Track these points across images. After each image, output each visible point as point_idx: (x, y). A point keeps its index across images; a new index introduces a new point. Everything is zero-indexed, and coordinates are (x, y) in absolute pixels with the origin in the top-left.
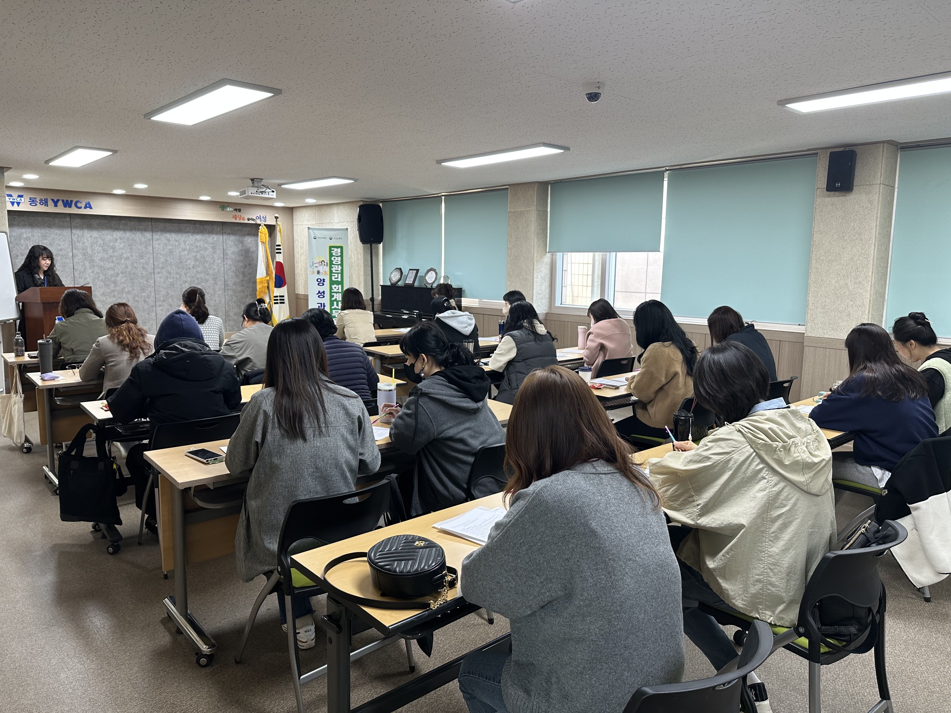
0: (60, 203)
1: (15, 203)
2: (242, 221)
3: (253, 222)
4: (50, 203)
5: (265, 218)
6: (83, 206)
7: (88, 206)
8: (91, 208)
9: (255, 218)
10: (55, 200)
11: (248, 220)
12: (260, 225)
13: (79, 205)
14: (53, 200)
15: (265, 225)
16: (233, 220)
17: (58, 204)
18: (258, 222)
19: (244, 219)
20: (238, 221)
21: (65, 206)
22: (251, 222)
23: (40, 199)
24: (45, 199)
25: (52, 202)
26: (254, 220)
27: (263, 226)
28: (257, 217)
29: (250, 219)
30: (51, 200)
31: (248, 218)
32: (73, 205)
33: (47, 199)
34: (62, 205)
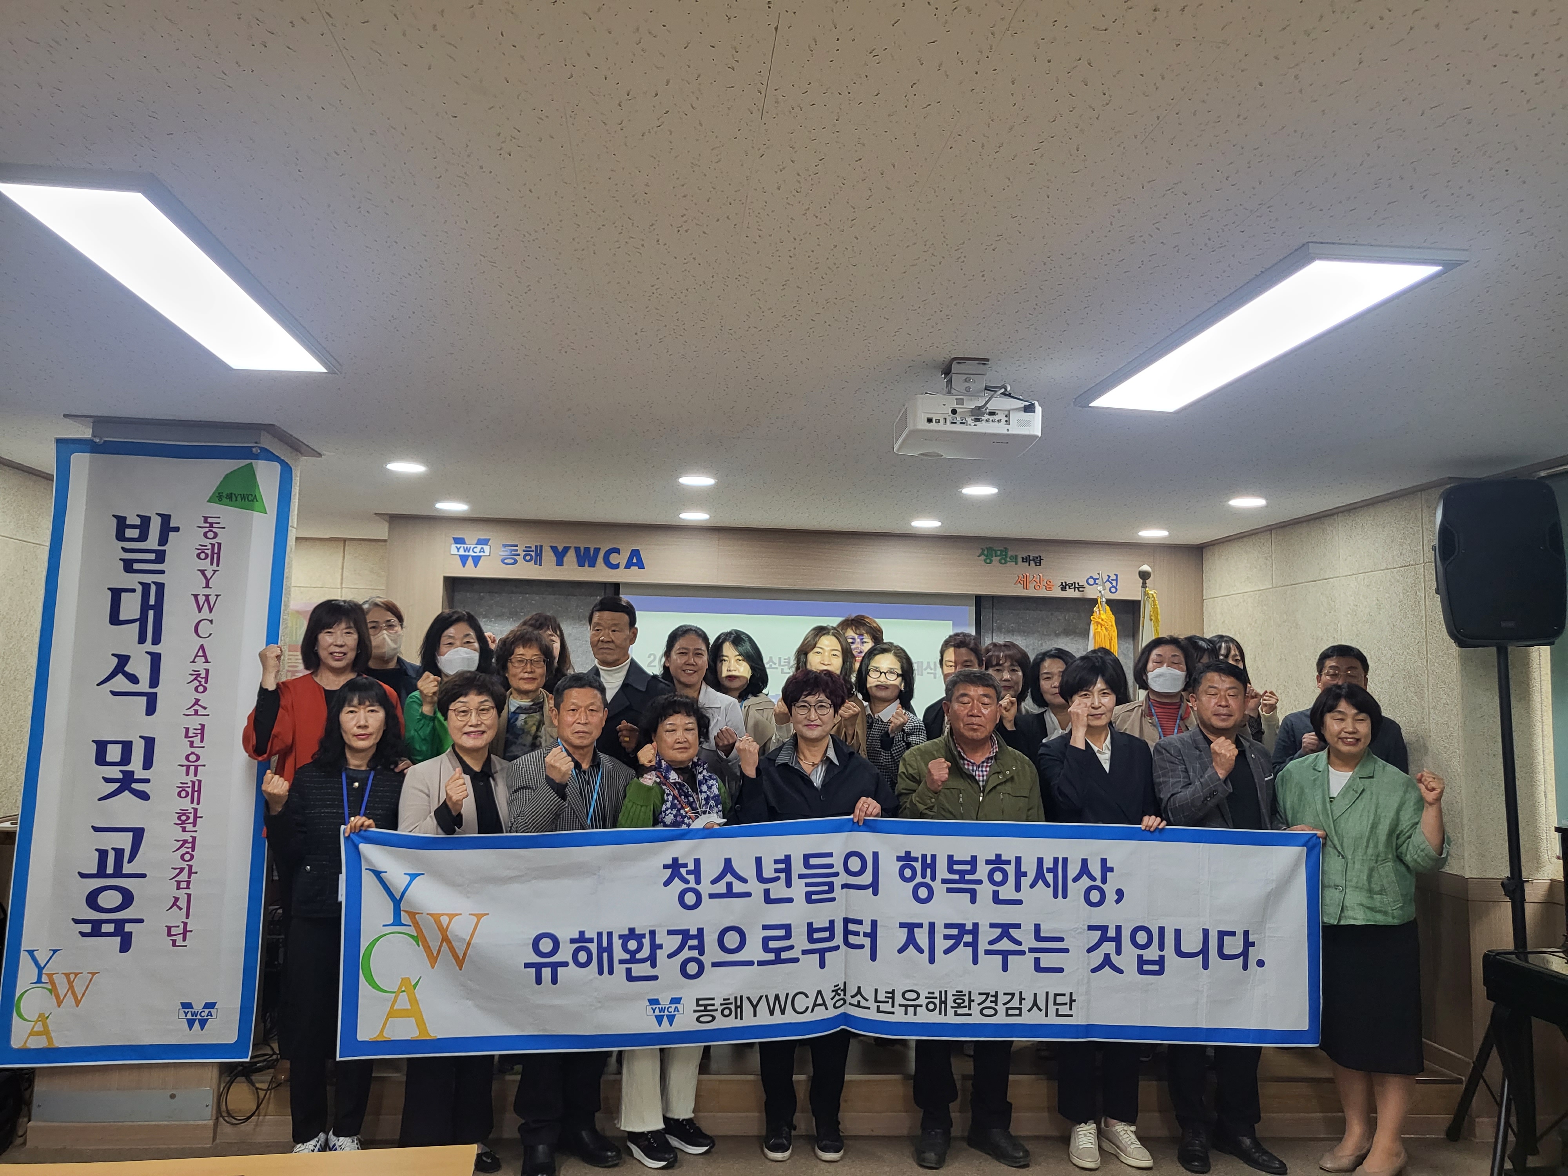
0: (571, 556)
1: (470, 560)
2: (1043, 593)
3: (1078, 594)
4: (548, 556)
5: (1114, 582)
6: (623, 563)
7: (636, 560)
8: (641, 566)
9: (1083, 582)
10: (560, 549)
11: (1064, 588)
12: (1094, 602)
13: (614, 559)
14: (554, 549)
15: (1109, 602)
16: (1020, 591)
17: (565, 559)
18: (1091, 593)
19: (1049, 587)
20: (1031, 592)
21: (581, 564)
22: (1071, 593)
23: (526, 547)
24: (536, 547)
25: (552, 554)
26: (1079, 588)
27: (1104, 603)
28: (1091, 577)
29: (1067, 587)
30: (550, 549)
31: (1064, 584)
32: (600, 559)
33: (541, 546)
34: (575, 560)
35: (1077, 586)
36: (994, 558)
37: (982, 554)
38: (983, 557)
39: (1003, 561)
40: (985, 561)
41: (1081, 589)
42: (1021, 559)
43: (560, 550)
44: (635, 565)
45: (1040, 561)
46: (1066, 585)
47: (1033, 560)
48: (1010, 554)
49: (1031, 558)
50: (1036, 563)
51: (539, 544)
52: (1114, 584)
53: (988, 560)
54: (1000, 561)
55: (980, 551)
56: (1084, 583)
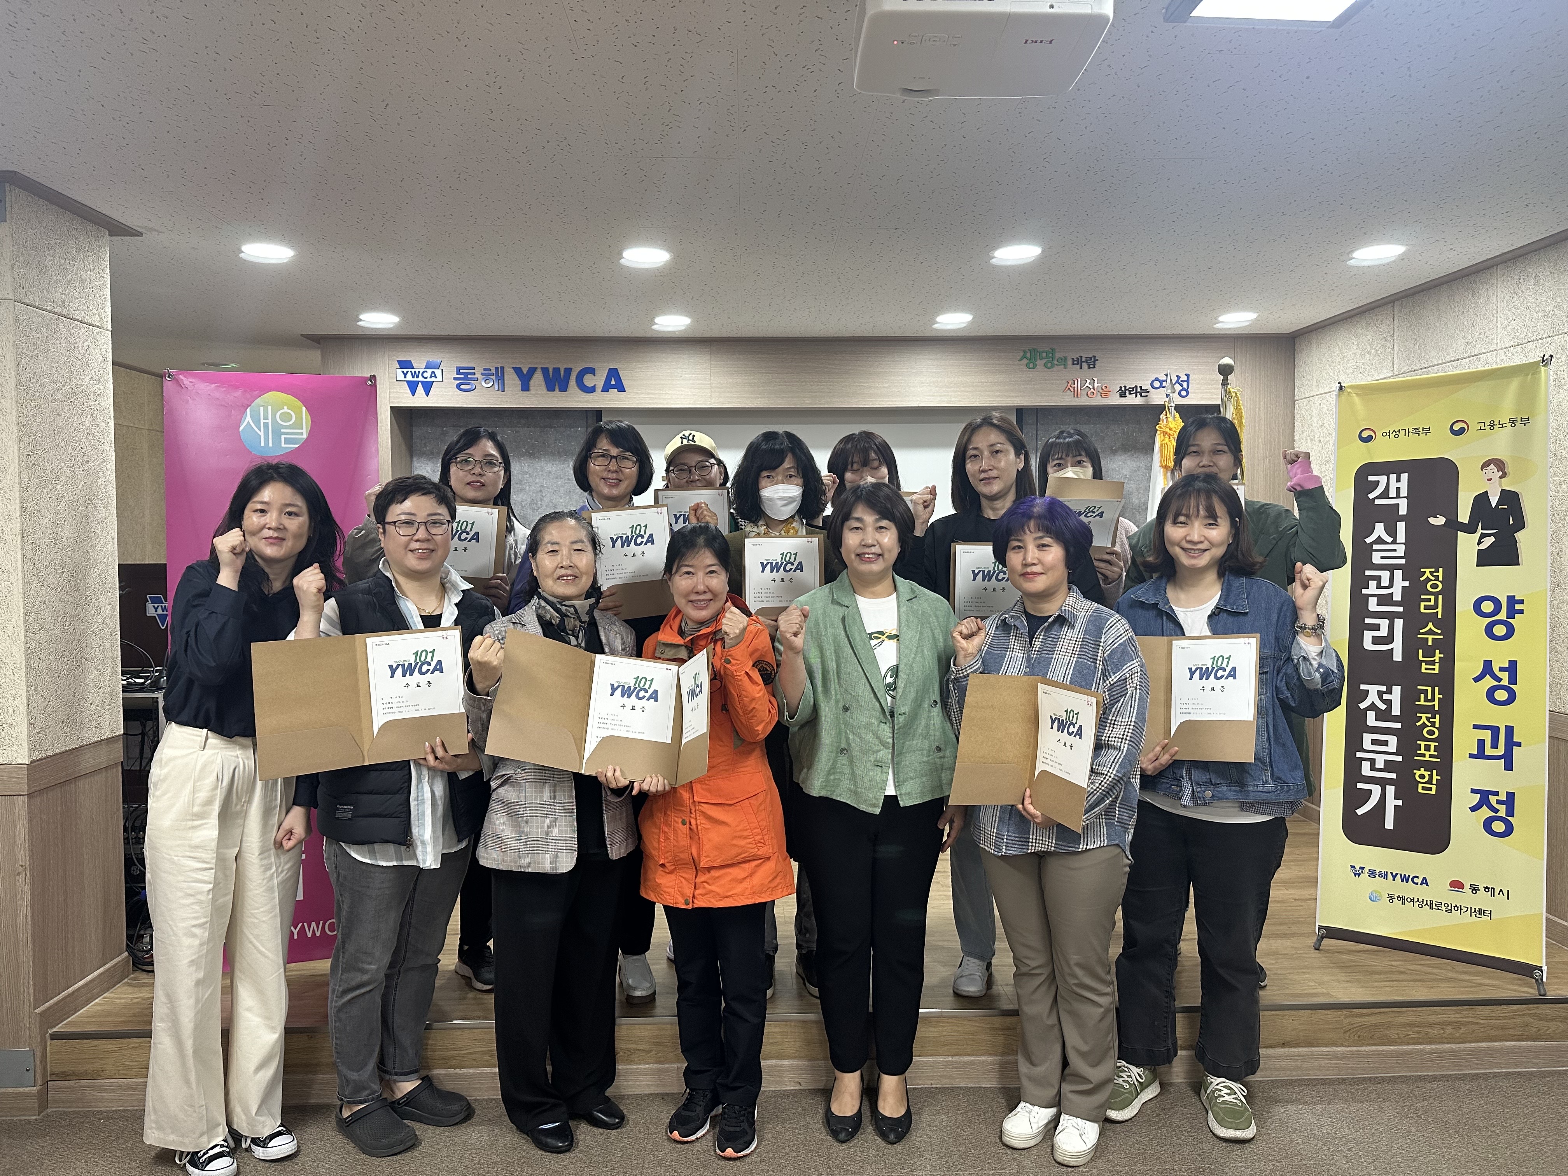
0: (538, 379)
1: (420, 388)
2: (1098, 401)
3: (1137, 400)
4: (512, 380)
5: (1184, 385)
6: (600, 384)
7: (615, 382)
8: (622, 389)
9: (1146, 386)
10: (525, 370)
11: (1123, 395)
12: (1161, 408)
13: (589, 381)
14: (518, 371)
15: (1178, 408)
16: (1068, 400)
17: (532, 383)
18: (1157, 398)
19: (1104, 393)
20: (1083, 401)
21: (550, 388)
22: (1131, 400)
23: (485, 370)
24: (497, 368)
25: (515, 377)
26: (1142, 392)
27: (1173, 408)
28: (1157, 379)
29: (1127, 392)
30: (512, 371)
31: (1123, 389)
32: (573, 382)
33: (502, 368)
34: (543, 383)
35: (1139, 390)
36: (1038, 362)
37: (1024, 357)
38: (1025, 361)
39: (1049, 365)
40: (1028, 366)
41: (1143, 394)
42: (1071, 361)
43: (525, 373)
44: (613, 387)
45: (1094, 362)
46: (1126, 390)
47: (1086, 361)
48: (1058, 355)
49: (1084, 359)
50: (1089, 366)
51: (499, 366)
52: (1185, 385)
53: (1031, 364)
54: (1045, 366)
55: (1022, 354)
56: (1149, 387)
